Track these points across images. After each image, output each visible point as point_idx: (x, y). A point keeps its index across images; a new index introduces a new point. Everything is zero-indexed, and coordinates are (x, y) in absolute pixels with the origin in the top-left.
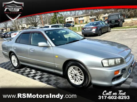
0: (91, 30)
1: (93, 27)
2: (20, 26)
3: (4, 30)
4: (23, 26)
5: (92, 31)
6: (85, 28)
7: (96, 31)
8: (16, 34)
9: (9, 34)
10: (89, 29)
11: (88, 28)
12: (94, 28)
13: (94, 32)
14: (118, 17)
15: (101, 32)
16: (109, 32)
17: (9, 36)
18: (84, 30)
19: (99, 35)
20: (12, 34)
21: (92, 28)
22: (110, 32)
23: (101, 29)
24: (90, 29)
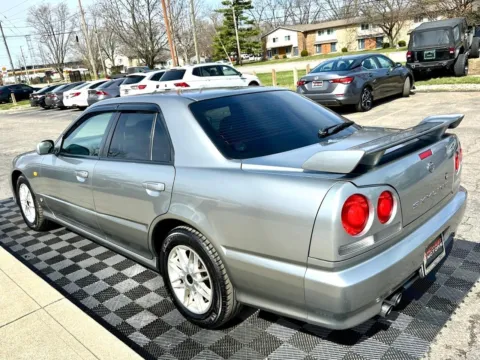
0: (331, 89)
1: (335, 76)
2: (108, 63)
3: (52, 74)
4: (117, 63)
5: (334, 93)
6: (307, 82)
7: (348, 92)
8: (78, 94)
9: (58, 94)
10: (323, 86)
11: (318, 82)
12: (339, 81)
13: (341, 98)
14: (452, 36)
15: (372, 97)
16: (407, 96)
17: (55, 99)
18: (304, 88)
19: (359, 107)
20: (65, 93)
21: (335, 81)
22: (411, 97)
23: (368, 87)
24: (326, 84)
